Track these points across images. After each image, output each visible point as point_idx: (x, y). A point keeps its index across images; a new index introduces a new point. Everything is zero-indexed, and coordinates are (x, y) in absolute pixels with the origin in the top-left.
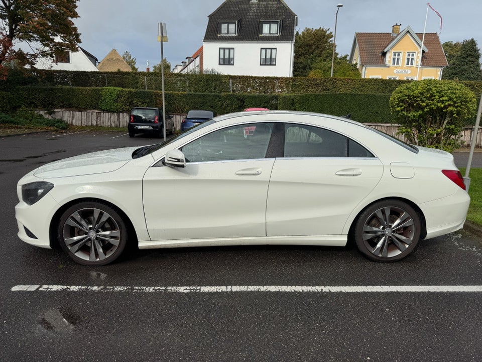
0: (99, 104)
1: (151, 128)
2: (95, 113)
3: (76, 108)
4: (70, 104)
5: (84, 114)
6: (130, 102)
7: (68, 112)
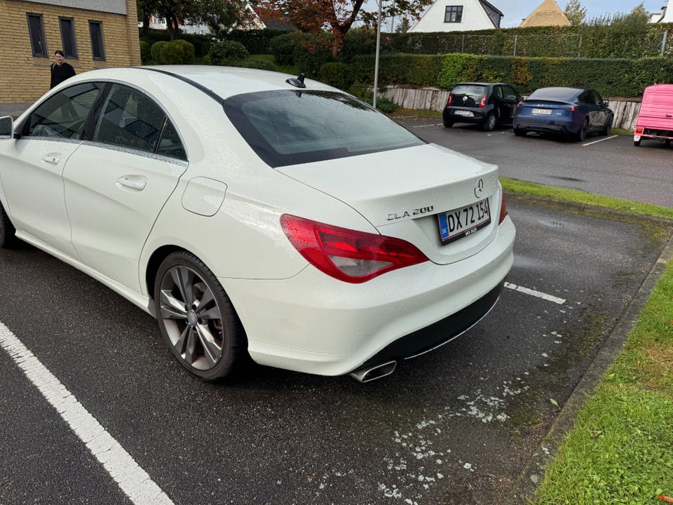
0: (438, 79)
1: (472, 115)
2: (431, 92)
3: (411, 83)
4: (405, 79)
5: (419, 92)
6: (478, 76)
7: (401, 90)
